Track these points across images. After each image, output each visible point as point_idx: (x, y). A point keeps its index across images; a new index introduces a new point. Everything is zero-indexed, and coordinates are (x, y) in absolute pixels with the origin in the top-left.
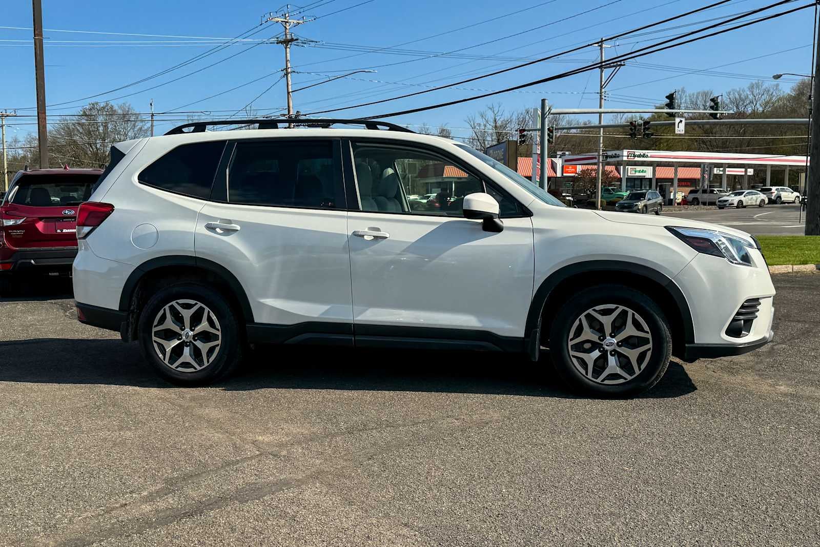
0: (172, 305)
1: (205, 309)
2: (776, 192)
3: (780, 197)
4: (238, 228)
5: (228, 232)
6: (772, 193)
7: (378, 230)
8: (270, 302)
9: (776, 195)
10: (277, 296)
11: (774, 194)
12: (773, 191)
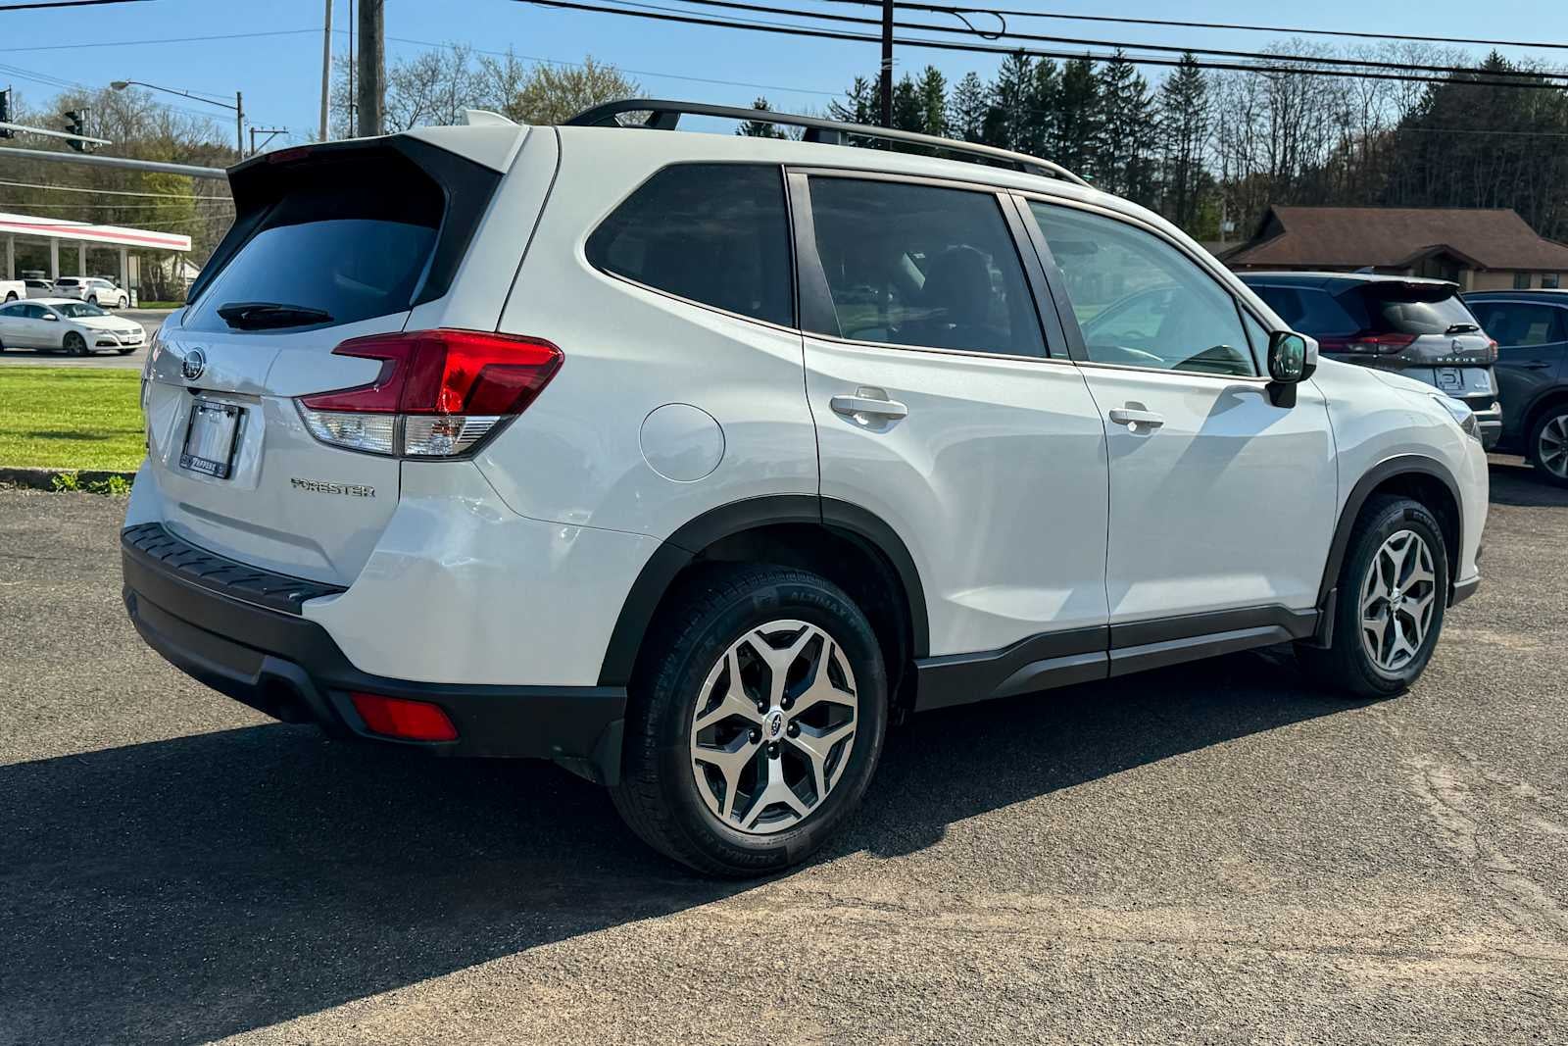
0: (747, 642)
1: (823, 639)
2: (87, 287)
3: (93, 297)
4: (901, 408)
5: (881, 420)
6: (80, 288)
7: (1140, 407)
8: (971, 598)
9: (87, 292)
10: (980, 582)
11: (84, 291)
12: (80, 285)
